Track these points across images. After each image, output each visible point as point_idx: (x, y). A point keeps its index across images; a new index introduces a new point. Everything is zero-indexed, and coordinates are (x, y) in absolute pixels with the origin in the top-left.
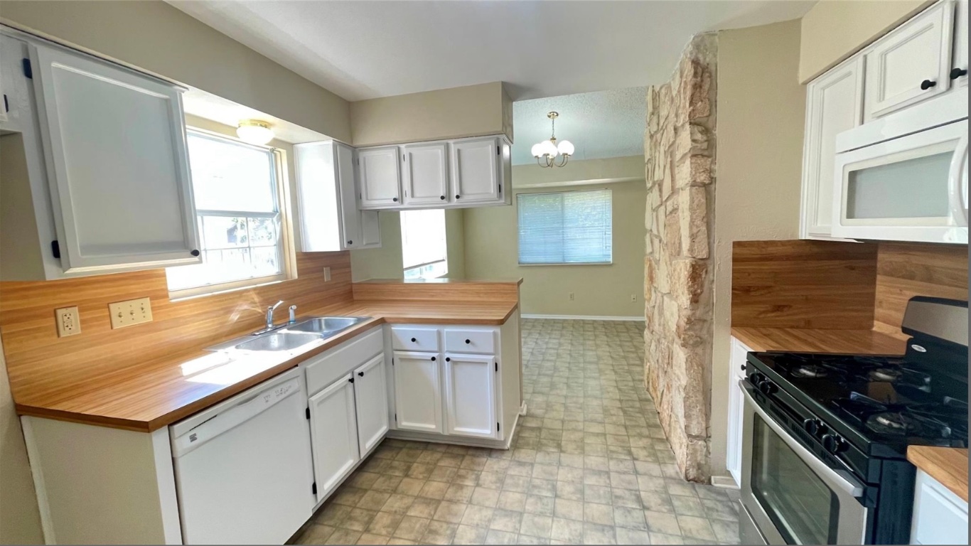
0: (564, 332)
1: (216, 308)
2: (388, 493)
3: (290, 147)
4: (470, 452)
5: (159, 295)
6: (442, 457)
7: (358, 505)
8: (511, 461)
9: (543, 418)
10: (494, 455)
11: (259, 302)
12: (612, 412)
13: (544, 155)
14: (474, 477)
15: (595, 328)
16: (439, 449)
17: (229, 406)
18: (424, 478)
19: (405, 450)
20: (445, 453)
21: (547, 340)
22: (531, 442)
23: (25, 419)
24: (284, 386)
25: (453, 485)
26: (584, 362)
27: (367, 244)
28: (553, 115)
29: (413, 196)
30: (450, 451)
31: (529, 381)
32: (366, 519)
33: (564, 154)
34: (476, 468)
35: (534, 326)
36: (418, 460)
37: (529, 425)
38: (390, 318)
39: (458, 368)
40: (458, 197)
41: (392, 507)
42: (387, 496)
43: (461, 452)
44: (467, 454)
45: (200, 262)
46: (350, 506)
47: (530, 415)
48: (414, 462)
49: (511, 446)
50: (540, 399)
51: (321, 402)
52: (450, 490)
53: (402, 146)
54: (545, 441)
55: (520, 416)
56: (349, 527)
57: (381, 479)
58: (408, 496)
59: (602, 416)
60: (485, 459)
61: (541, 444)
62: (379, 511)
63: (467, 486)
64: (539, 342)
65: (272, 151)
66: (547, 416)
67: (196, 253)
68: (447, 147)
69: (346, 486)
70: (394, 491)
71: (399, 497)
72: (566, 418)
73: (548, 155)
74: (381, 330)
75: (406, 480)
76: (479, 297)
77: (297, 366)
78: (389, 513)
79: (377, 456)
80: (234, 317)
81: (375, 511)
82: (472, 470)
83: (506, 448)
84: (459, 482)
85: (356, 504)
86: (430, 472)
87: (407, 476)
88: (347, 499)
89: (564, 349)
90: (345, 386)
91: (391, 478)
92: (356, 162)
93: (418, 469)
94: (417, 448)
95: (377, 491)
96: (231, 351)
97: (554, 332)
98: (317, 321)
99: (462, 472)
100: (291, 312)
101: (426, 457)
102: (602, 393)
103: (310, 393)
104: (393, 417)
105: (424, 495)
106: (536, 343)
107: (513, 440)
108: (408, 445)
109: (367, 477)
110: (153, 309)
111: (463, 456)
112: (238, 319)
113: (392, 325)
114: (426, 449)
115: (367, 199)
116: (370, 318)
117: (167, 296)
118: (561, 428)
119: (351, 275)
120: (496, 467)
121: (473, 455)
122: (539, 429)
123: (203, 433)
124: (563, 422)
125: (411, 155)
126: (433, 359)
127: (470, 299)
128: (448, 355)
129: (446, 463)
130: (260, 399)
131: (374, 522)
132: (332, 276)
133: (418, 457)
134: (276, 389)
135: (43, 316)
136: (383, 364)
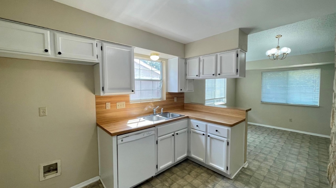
0: (282, 136)
1: (141, 106)
2: (181, 177)
3: (167, 60)
4: (216, 174)
5: (127, 101)
6: (204, 172)
7: (170, 178)
8: (231, 185)
9: (255, 172)
10: (225, 179)
11: (153, 106)
12: (297, 182)
13: (272, 55)
14: (213, 184)
15: (303, 138)
16: (204, 169)
17: (133, 134)
18: (195, 177)
19: (192, 165)
20: (205, 171)
21: (271, 138)
22: (244, 180)
23: (98, 127)
24: (150, 132)
25: (204, 184)
26: (290, 153)
27: (188, 91)
28: (278, 37)
29: (203, 74)
30: (208, 171)
31: (253, 154)
32: (171, 183)
33: (284, 54)
34: (215, 181)
35: (266, 130)
36: (195, 170)
37: (246, 172)
38: (190, 117)
39: (213, 141)
40: (219, 74)
41: (180, 183)
42: (180, 178)
43: (212, 173)
44: (213, 175)
45: (134, 93)
46: (168, 177)
47: (248, 168)
48: (193, 170)
49: (234, 178)
50: (256, 163)
51: (161, 140)
52: (202, 186)
53: (201, 57)
54: (251, 182)
55: (243, 167)
56: (165, 184)
57: (181, 172)
58: (187, 181)
59: (290, 182)
60: (220, 180)
61: (249, 183)
62: (176, 182)
63: (209, 187)
64: (266, 138)
65: (161, 62)
66: (257, 172)
67: (133, 91)
68: (217, 56)
69: (169, 170)
70: (183, 178)
71: (183, 180)
72: (267, 176)
73: (274, 54)
74: (187, 120)
75: (188, 175)
76: (229, 114)
77: (155, 127)
78: (178, 184)
79: (182, 163)
80: (146, 109)
81: (174, 182)
82: (213, 181)
83: (231, 178)
84: (206, 184)
85: (170, 177)
86: (197, 176)
87: (189, 174)
88: (168, 174)
89: (279, 144)
90: (171, 136)
91: (183, 173)
92: (186, 63)
93: (193, 173)
94: (196, 166)
95: (177, 175)
96: (142, 119)
97: (277, 135)
98: (169, 114)
99: (209, 181)
100: (162, 110)
101: (198, 170)
102: (295, 171)
103: (158, 136)
104: (189, 152)
105: (192, 183)
106: (264, 138)
107: (236, 176)
108: (194, 163)
109: (177, 169)
110: (126, 105)
111: (212, 175)
112: (147, 110)
113: (191, 119)
114: (199, 167)
115: (188, 76)
116: (184, 116)
117: (129, 102)
118: (263, 180)
119: (184, 100)
120: (224, 184)
121: (216, 176)
122: (251, 176)
123: (125, 140)
124: (265, 177)
125: (203, 60)
126: (203, 134)
127: (224, 114)
128: (209, 134)
129: (205, 175)
130: (142, 134)
131: (173, 185)
132: (177, 100)
133: (195, 169)
134: (147, 132)
135: (104, 104)
136: (187, 132)
